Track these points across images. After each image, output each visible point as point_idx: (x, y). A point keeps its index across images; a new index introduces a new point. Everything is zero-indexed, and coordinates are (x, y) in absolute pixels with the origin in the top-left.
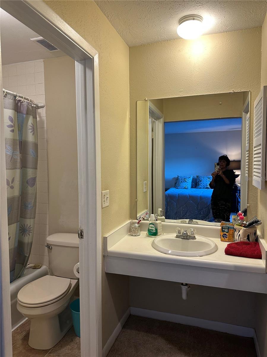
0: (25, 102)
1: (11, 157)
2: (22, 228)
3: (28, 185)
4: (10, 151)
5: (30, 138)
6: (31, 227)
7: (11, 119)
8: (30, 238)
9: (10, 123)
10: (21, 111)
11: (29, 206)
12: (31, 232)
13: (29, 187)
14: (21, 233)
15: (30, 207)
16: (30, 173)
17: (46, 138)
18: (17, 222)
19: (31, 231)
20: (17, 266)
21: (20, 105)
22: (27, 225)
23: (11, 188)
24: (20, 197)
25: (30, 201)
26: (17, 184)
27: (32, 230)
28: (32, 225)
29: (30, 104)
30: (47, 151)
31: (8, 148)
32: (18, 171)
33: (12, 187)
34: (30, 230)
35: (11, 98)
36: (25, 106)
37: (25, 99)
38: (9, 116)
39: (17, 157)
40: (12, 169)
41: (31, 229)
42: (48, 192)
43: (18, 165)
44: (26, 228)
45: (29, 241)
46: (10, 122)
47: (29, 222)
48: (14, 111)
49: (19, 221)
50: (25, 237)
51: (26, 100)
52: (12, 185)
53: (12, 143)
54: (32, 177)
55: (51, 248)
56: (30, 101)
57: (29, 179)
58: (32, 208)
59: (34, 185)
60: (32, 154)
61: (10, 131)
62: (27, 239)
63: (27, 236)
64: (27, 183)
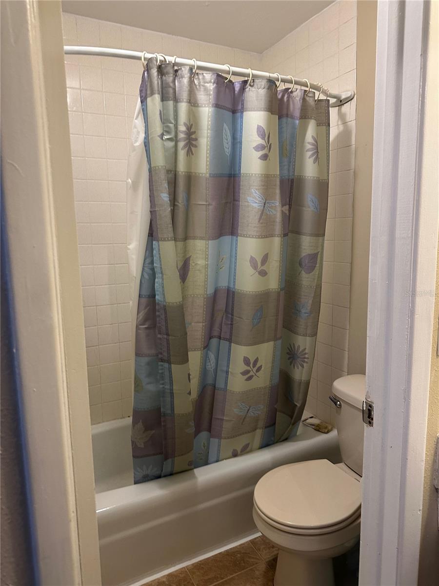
0: (298, 90)
1: (260, 213)
2: (290, 350)
3: (301, 269)
4: (258, 200)
5: (310, 170)
6: (307, 351)
7: (261, 133)
8: (304, 372)
9: (258, 141)
10: (289, 113)
11: (303, 311)
12: (307, 363)
13: (303, 272)
14: (289, 359)
15: (305, 313)
16: (307, 243)
17: (353, 167)
18: (275, 339)
19: (306, 360)
20: (281, 418)
21: (288, 100)
22: (299, 347)
23: (260, 275)
24: (282, 293)
25: (306, 301)
26: (274, 267)
27: (308, 358)
28: (307, 348)
29: (311, 95)
30: (354, 195)
31: (255, 194)
32: (277, 241)
33: (263, 273)
34: (305, 358)
35: (263, 87)
36: (298, 99)
37: (297, 83)
38: (258, 125)
39: (275, 213)
40: (262, 238)
41: (306, 356)
42: (350, 285)
43: (278, 228)
44: (296, 352)
45: (303, 379)
46: (260, 139)
47: (302, 342)
48: (270, 113)
49: (279, 339)
50: (294, 368)
51: (299, 87)
52: (263, 268)
53: (263, 184)
54: (309, 253)
55: (340, 405)
56: (310, 88)
57: (304, 256)
58: (307, 316)
59: (314, 269)
60: (312, 203)
61: (259, 158)
62: (299, 374)
63: (298, 368)
64: (300, 264)
